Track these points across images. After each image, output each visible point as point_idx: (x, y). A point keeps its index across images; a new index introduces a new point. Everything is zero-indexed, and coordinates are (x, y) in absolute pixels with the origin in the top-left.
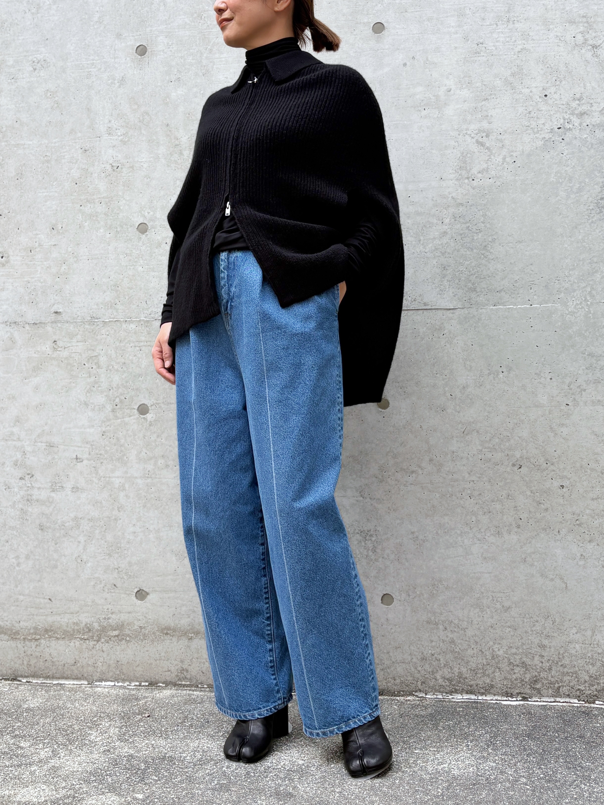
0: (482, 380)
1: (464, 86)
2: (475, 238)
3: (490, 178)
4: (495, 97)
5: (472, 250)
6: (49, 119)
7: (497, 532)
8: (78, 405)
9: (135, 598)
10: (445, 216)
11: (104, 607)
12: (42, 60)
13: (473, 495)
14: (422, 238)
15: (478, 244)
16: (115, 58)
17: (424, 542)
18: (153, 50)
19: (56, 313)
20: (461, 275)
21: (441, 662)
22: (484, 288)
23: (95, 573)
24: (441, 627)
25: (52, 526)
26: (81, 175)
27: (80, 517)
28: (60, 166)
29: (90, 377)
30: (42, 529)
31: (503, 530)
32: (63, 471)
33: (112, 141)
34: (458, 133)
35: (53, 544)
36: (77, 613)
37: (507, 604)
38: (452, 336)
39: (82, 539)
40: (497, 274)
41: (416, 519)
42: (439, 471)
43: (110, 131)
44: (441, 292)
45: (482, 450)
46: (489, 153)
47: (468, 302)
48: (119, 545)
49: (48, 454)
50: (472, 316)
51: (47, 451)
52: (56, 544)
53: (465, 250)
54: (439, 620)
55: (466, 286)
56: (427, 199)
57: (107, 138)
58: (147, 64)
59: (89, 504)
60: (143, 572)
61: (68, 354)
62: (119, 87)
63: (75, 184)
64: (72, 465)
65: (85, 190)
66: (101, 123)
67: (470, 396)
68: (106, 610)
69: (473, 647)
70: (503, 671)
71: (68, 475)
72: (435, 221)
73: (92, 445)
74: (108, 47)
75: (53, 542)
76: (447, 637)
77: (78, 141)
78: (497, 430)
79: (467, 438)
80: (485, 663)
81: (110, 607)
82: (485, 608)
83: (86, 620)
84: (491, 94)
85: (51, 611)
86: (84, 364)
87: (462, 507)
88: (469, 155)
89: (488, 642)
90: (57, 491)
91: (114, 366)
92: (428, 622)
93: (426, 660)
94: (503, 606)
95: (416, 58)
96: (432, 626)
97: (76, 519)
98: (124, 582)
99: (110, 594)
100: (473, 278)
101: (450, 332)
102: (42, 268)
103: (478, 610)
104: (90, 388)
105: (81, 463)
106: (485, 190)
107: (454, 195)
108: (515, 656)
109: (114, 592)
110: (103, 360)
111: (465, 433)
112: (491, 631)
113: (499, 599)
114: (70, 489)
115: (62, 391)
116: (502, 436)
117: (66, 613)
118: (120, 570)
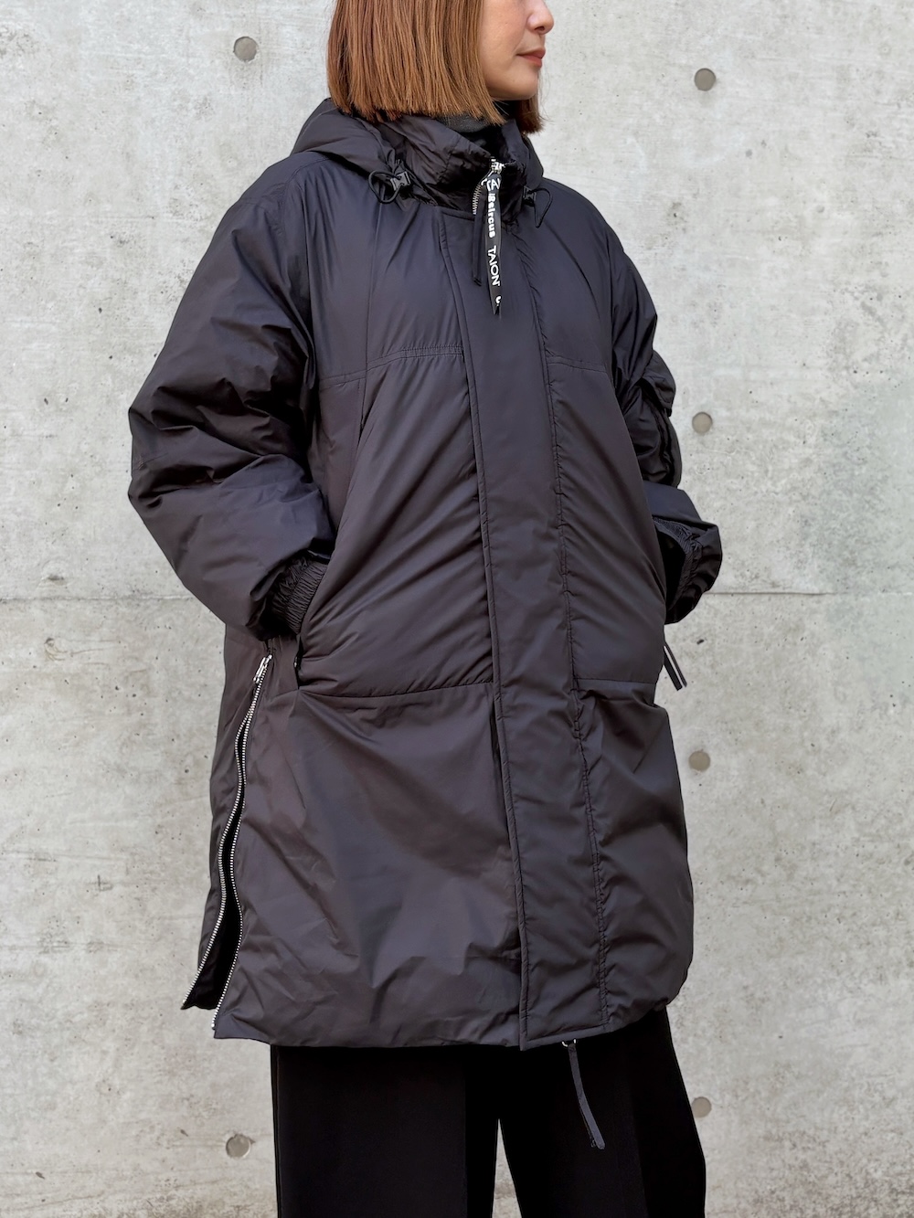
0: (862, 718)
1: (845, 206)
2: (857, 473)
3: (881, 372)
4: (893, 232)
5: (851, 493)
6: (35, 164)
7: (878, 977)
8: (101, 771)
9: (224, 1154)
10: (808, 432)
11: (160, 1177)
12: (21, 35)
13: (843, 917)
14: (770, 468)
15: (861, 485)
16: (188, 56)
17: (763, 1001)
18: (272, 51)
19: (53, 579)
20: (833, 536)
21: (786, 1203)
22: (868, 561)
23: (141, 1111)
24: (787, 1144)
25: (43, 1023)
26: (110, 292)
27: (106, 1002)
28: (63, 270)
29: (129, 713)
30: (20, 1033)
31: (887, 973)
32: (69, 911)
33: (181, 229)
34: (832, 287)
35: (46, 1061)
36: (99, 1196)
37: (890, 1093)
38: (815, 641)
39: (110, 1045)
40: (888, 537)
41: (752, 964)
42: (790, 877)
43: (176, 208)
44: (800, 565)
45: (858, 840)
46: (881, 328)
47: (842, 583)
48: (191, 1052)
49: (33, 876)
50: (848, 607)
51: (31, 870)
52: (52, 1061)
53: (840, 492)
54: (784, 1133)
55: (840, 556)
56: (779, 400)
57: (169, 221)
58: (258, 78)
59: (126, 973)
60: (242, 1100)
61: (80, 666)
62: (198, 117)
63: (97, 309)
64: (88, 896)
65: (120, 326)
66: (157, 188)
67: (843, 747)
68: (163, 1183)
69: (836, 1170)
70: (881, 1205)
71: (79, 917)
72: (792, 439)
73: (132, 854)
74: (173, 31)
75: (46, 1056)
76: (796, 1159)
77: (104, 219)
78: (884, 804)
79: (836, 820)
80: (854, 1196)
81: (172, 1175)
82: (857, 1104)
83: (121, 1207)
84: (887, 226)
85: (40, 1197)
86: (117, 688)
87: (827, 938)
88: (849, 328)
89: (860, 1159)
90: (55, 952)
91: (183, 692)
92: (767, 1138)
93: (762, 1202)
94: (884, 1099)
95: (768, 144)
96: (773, 1144)
97: (97, 1006)
98: (203, 1124)
99: (171, 1150)
100: (851, 542)
101: (813, 635)
102: (20, 483)
103: (845, 1109)
104: (129, 738)
105: (109, 892)
106: (873, 391)
107: (824, 395)
108: (900, 1178)
109: (180, 1146)
110: (158, 678)
111: (834, 810)
112: (865, 1141)
113: (879, 1087)
114: (84, 947)
115: (67, 744)
116: (890, 814)
117: (75, 1198)
118: (193, 1100)
